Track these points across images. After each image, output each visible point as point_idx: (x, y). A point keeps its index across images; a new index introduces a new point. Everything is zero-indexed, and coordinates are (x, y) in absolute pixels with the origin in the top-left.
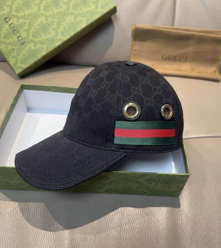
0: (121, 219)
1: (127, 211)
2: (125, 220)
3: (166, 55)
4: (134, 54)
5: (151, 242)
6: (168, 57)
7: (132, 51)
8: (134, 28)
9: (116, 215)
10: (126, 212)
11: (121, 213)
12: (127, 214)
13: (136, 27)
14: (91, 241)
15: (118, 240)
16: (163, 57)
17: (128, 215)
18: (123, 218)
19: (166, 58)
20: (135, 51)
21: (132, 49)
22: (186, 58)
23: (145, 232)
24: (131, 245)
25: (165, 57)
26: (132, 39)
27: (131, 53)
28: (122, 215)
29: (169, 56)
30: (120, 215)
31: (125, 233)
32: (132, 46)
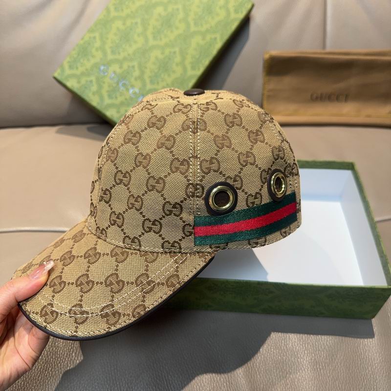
0: (316, 352)
3: (317, 94)
4: (269, 97)
5: (367, 381)
6: (319, 95)
7: (265, 92)
8: (267, 56)
10: (322, 341)
13: (270, 55)
14: (281, 387)
15: (320, 383)
16: (312, 96)
17: (325, 344)
18: (319, 350)
19: (317, 98)
20: (270, 91)
21: (264, 89)
23: (355, 367)
24: (340, 388)
25: (315, 96)
26: (264, 74)
27: (263, 95)
28: (316, 345)
29: (321, 94)
31: (328, 372)
32: (264, 84)
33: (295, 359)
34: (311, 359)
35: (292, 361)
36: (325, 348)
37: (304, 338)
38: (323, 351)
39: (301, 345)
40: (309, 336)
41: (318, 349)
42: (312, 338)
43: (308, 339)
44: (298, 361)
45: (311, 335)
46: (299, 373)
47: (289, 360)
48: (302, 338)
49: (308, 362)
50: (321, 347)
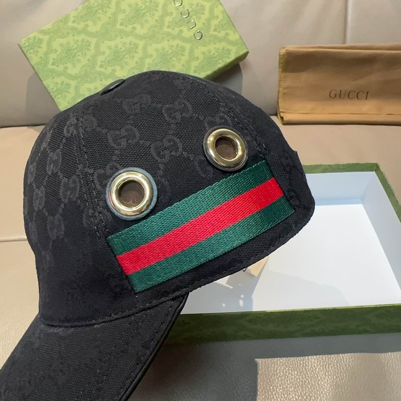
0: (338, 374)
1: (345, 360)
2: (345, 375)
3: (336, 91)
4: (284, 94)
6: (338, 92)
7: (281, 89)
8: (283, 51)
9: (329, 368)
10: (344, 362)
11: (337, 365)
12: (345, 365)
13: (287, 50)
16: (330, 93)
17: (348, 366)
19: (336, 95)
20: (285, 88)
21: (280, 86)
22: (368, 93)
25: (334, 93)
26: (281, 70)
27: (279, 92)
28: (337, 367)
29: (341, 91)
30: (336, 366)
32: (280, 81)
33: (314, 382)
34: (333, 382)
35: (312, 384)
36: (347, 370)
37: (324, 358)
38: (345, 373)
39: (321, 366)
40: (329, 356)
41: (339, 371)
42: (333, 358)
43: (328, 360)
44: (318, 383)
45: (332, 356)
46: (319, 398)
47: (309, 383)
48: (322, 359)
49: (329, 385)
50: (343, 369)
